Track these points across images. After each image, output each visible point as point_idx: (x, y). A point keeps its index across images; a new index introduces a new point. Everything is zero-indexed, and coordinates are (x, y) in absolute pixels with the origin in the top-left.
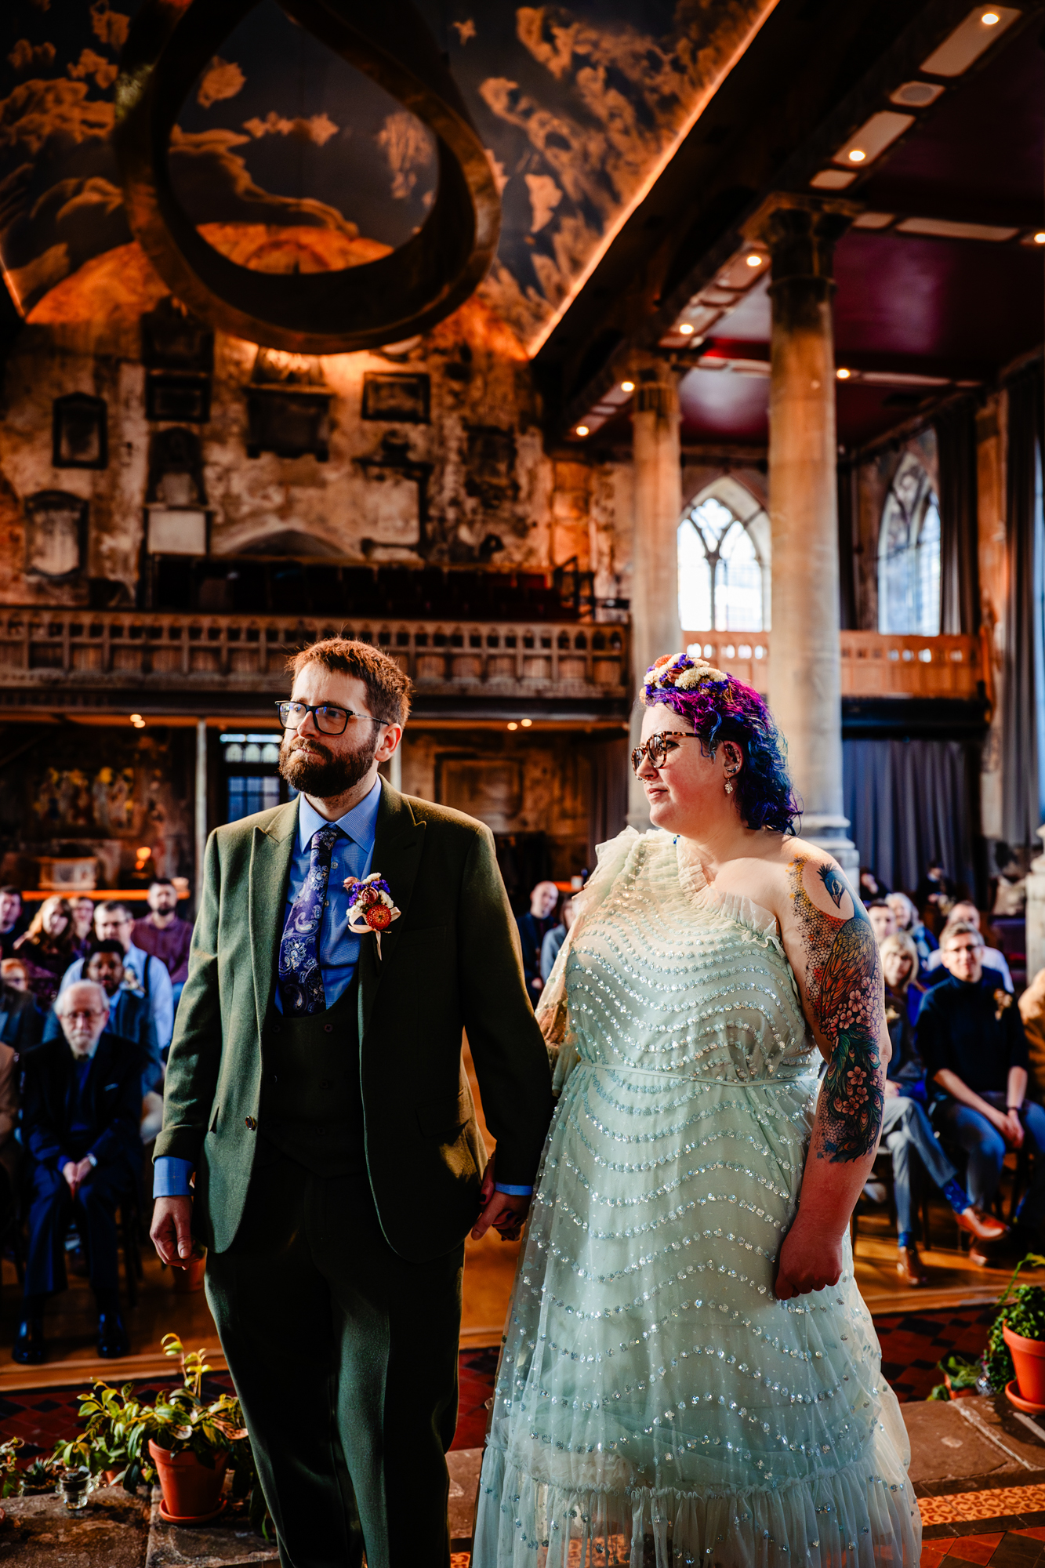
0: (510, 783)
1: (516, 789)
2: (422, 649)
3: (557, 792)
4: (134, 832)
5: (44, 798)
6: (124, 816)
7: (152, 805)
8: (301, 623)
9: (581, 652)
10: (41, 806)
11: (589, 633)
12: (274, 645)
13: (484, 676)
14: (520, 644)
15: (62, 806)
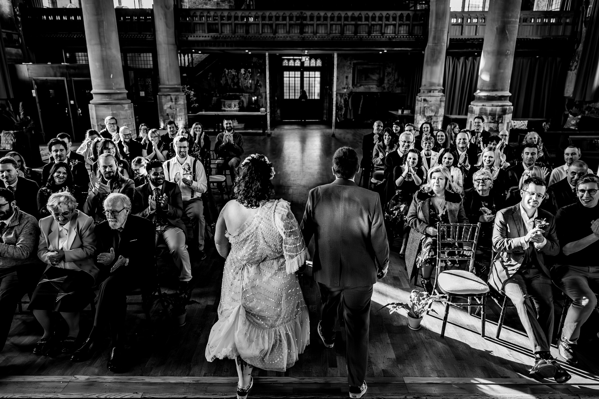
0: (379, 74)
1: (382, 76)
2: (346, 22)
3: (396, 77)
4: (252, 91)
5: (224, 79)
6: (249, 85)
7: (258, 81)
8: (302, 13)
9: (408, 22)
10: (223, 82)
11: (411, 14)
12: (292, 22)
13: (369, 33)
14: (384, 19)
15: (230, 81)
